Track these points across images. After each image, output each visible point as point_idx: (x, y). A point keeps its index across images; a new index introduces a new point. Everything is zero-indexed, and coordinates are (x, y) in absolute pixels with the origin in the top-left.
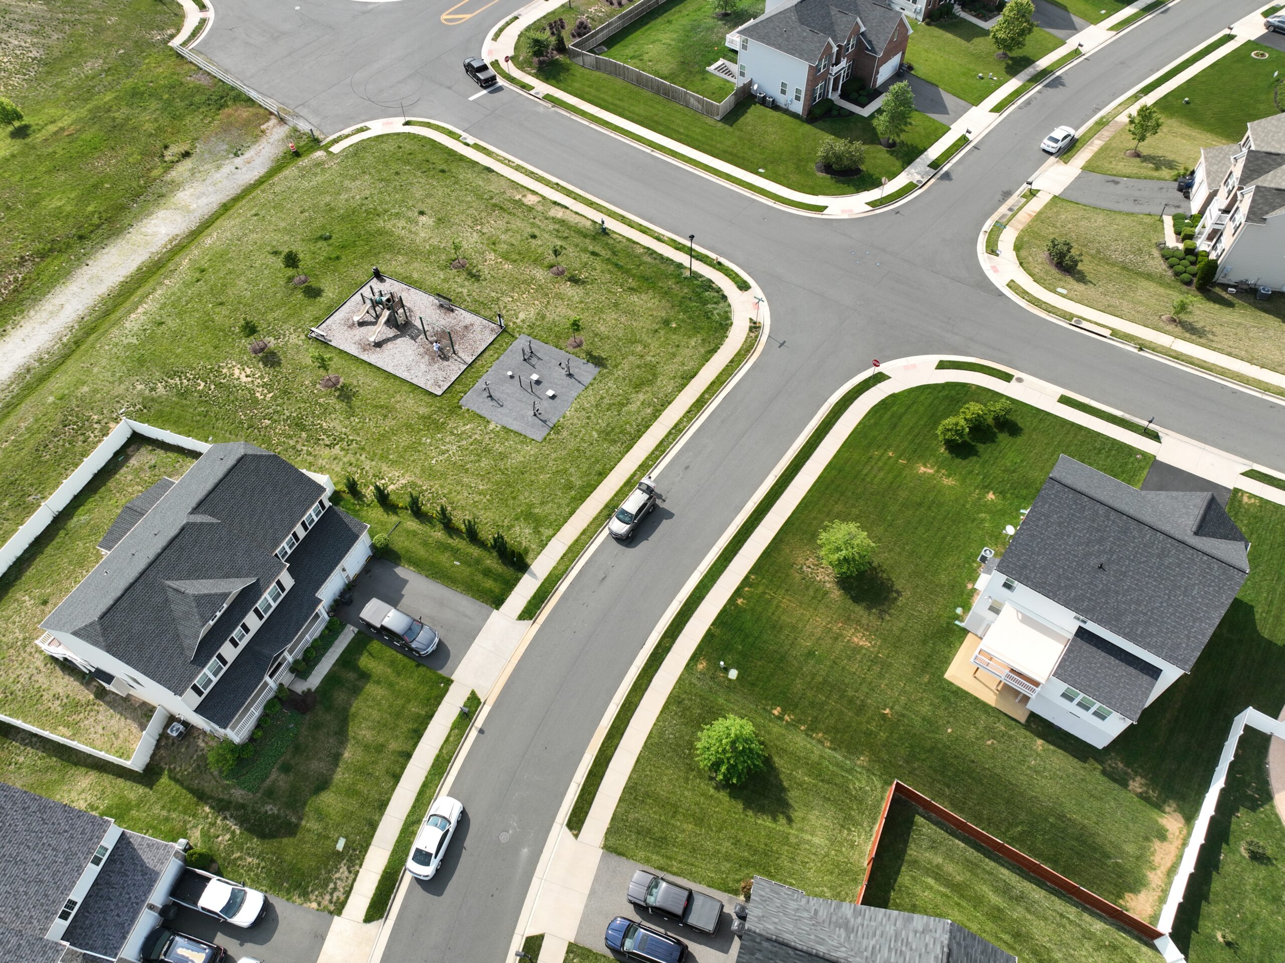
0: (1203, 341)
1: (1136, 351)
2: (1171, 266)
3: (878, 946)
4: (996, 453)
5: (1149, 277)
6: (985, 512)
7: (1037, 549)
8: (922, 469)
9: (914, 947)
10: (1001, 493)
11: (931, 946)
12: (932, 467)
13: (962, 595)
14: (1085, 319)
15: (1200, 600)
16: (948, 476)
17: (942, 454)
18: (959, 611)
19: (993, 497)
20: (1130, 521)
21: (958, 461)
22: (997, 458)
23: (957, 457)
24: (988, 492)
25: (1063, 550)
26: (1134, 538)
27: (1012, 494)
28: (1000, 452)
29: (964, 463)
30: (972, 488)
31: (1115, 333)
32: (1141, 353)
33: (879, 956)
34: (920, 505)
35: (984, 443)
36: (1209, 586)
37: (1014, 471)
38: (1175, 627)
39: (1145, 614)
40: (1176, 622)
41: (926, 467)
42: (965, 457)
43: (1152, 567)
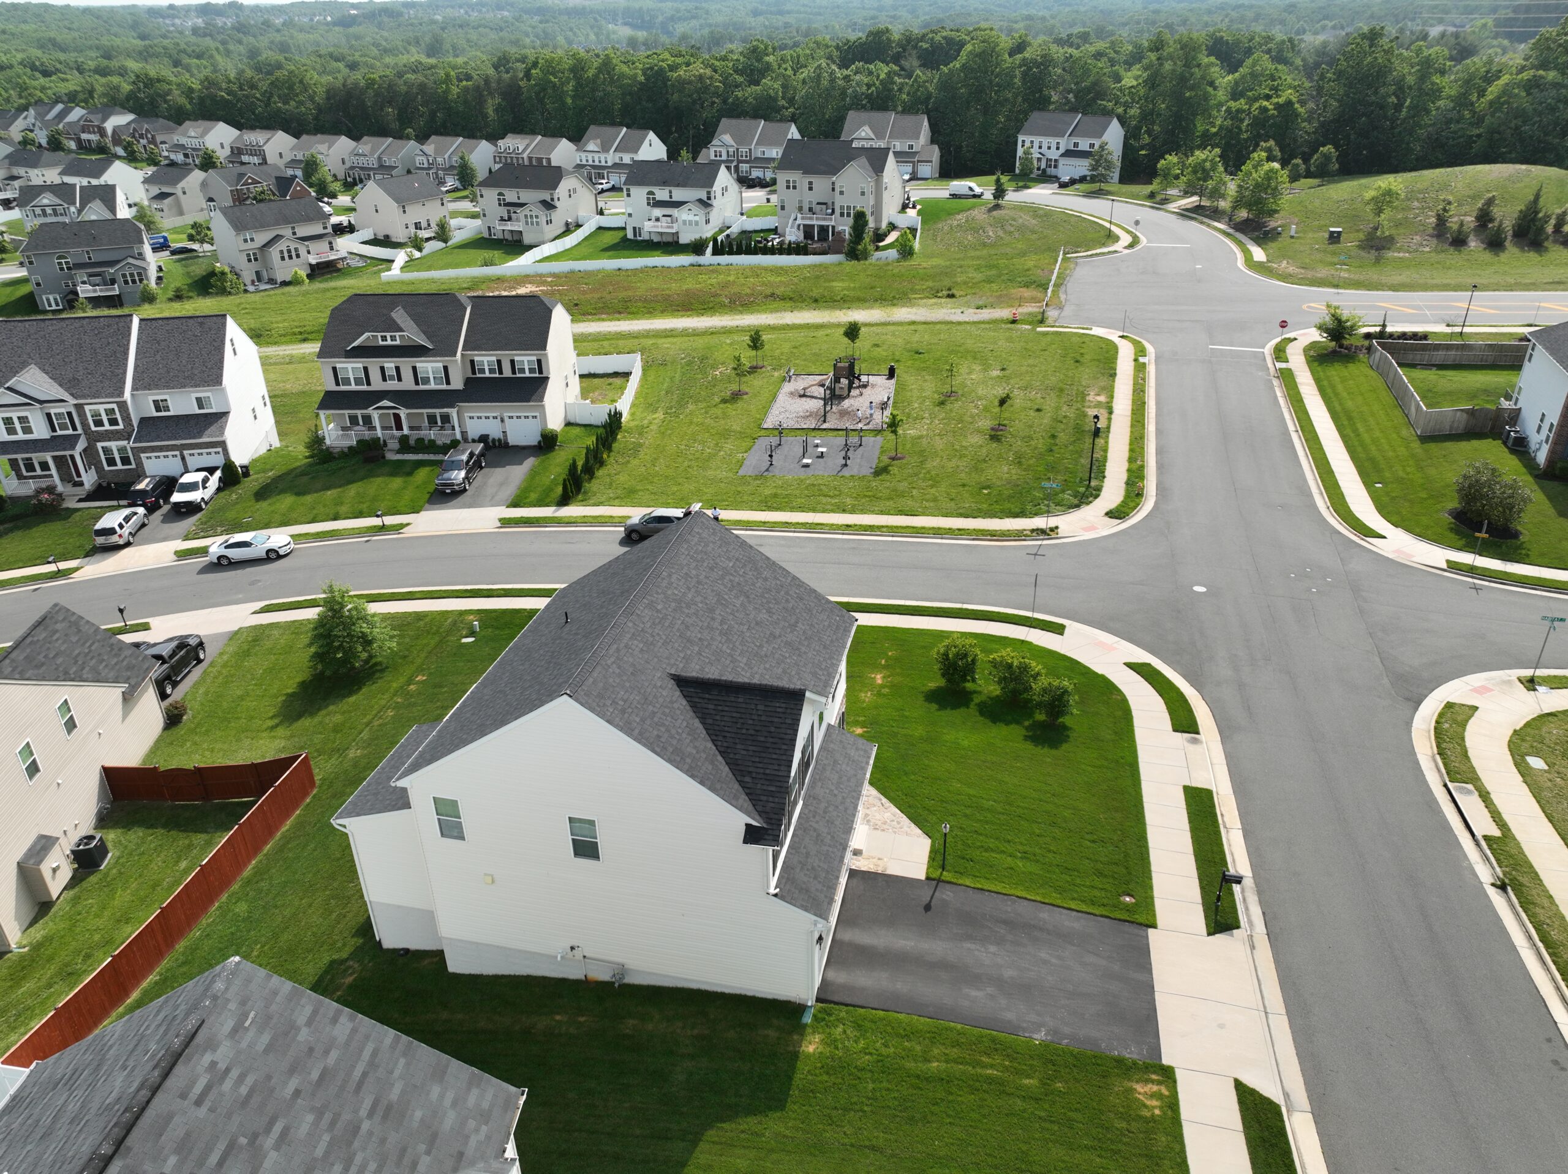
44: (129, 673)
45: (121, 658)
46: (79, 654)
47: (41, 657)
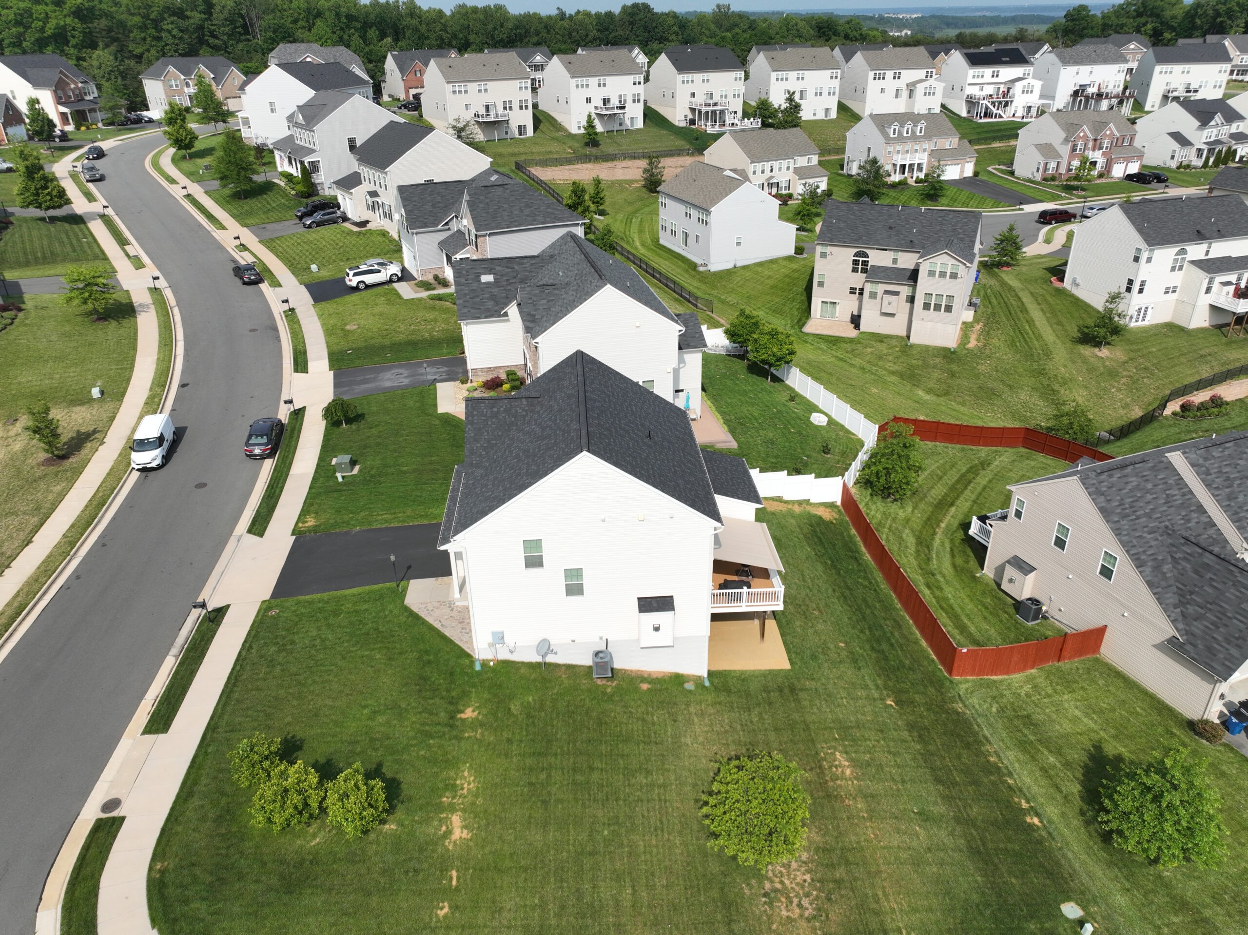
3: (1145, 529)
6: (507, 709)
9: (1119, 498)
10: (454, 704)
11: (1105, 484)
12: (444, 822)
13: (666, 689)
16: (454, 787)
18: (690, 687)
19: (469, 710)
21: (409, 790)
24: (463, 719)
27: (449, 690)
28: (354, 742)
29: (409, 778)
30: (465, 743)
33: (1151, 525)
37: (396, 707)
41: (450, 831)
44: (1200, 646)
45: (1224, 644)
46: (1221, 607)
47: (1209, 575)
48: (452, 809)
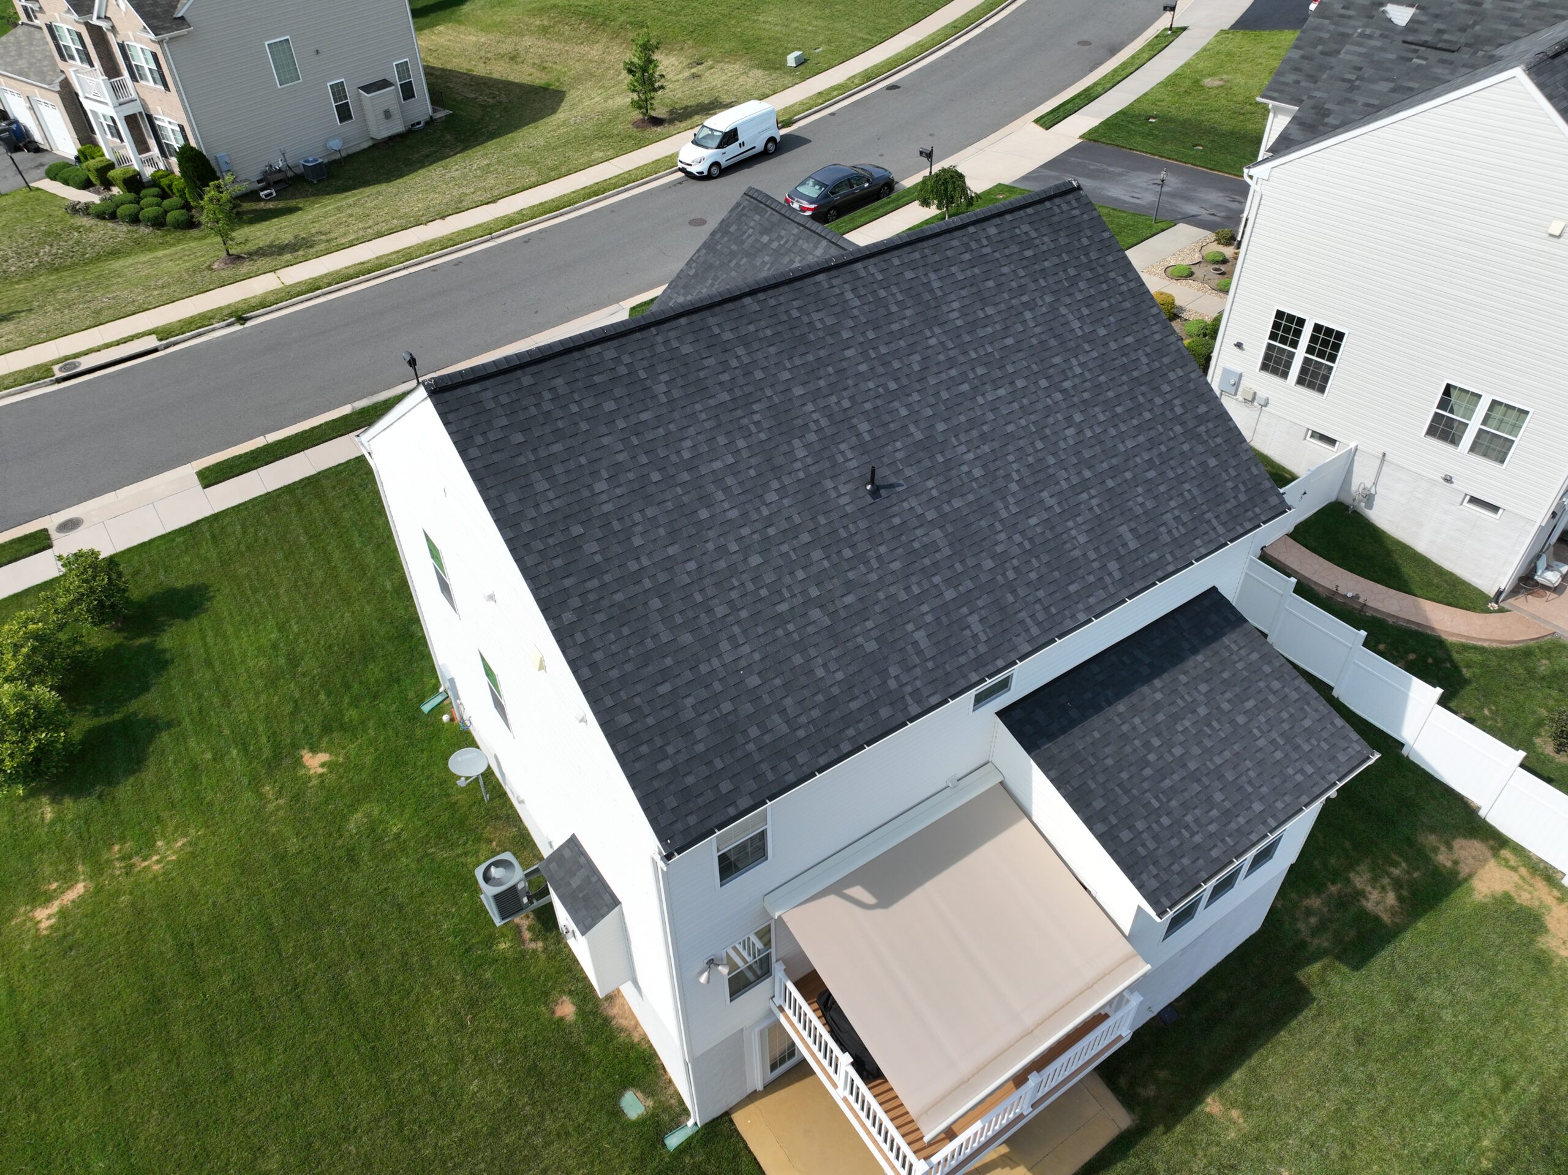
0: (317, 248)
1: (237, 327)
2: (135, 220)
4: (202, 675)
5: (115, 253)
6: (352, 808)
7: (687, 638)
8: (45, 916)
10: (327, 729)
12: (68, 879)
13: (585, 1058)
14: (77, 356)
15: (1102, 332)
16: (147, 846)
17: (59, 819)
18: (633, 1105)
19: (323, 757)
20: (772, 299)
21: (125, 790)
22: (218, 682)
23: (111, 780)
24: (298, 762)
25: (746, 551)
26: (833, 331)
27: (355, 702)
28: (209, 663)
29: (149, 775)
30: (249, 797)
31: (164, 333)
32: (249, 324)
34: (157, 1001)
35: (146, 688)
36: (1073, 281)
37: (294, 661)
38: (1152, 443)
39: (1084, 485)
40: (1139, 429)
41: (49, 899)
42: (135, 763)
43: (951, 363)
48: (98, 869)
